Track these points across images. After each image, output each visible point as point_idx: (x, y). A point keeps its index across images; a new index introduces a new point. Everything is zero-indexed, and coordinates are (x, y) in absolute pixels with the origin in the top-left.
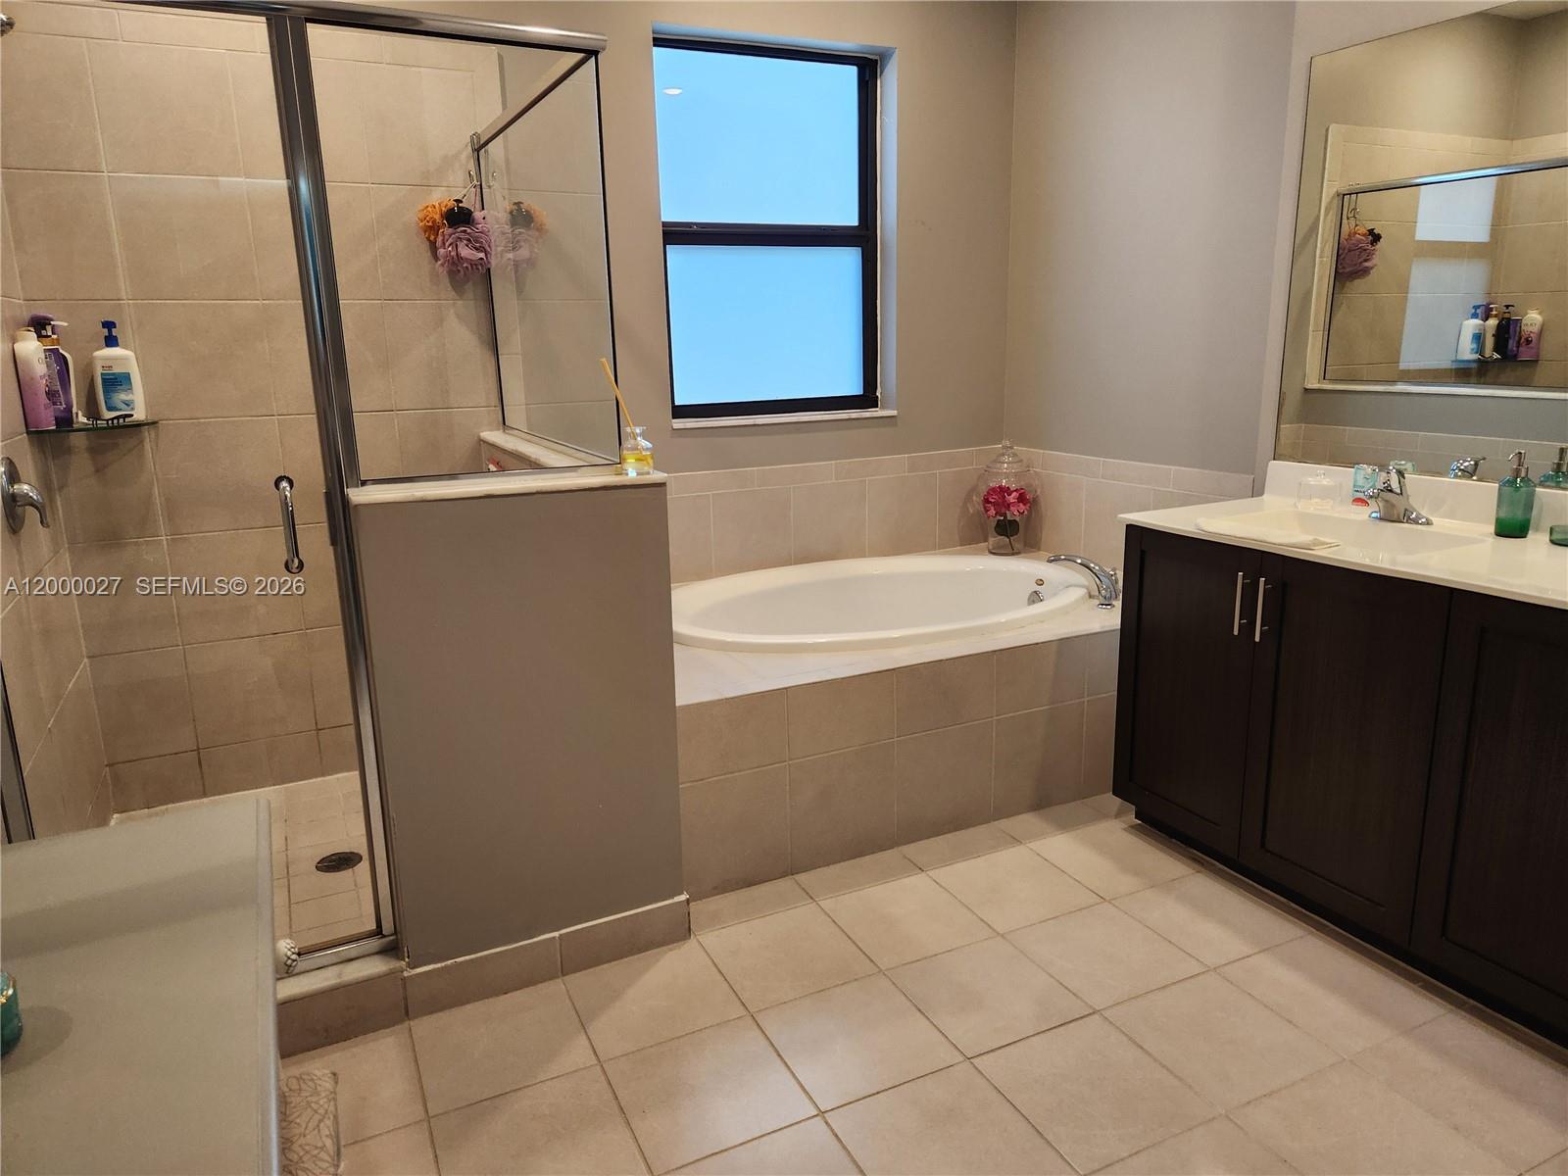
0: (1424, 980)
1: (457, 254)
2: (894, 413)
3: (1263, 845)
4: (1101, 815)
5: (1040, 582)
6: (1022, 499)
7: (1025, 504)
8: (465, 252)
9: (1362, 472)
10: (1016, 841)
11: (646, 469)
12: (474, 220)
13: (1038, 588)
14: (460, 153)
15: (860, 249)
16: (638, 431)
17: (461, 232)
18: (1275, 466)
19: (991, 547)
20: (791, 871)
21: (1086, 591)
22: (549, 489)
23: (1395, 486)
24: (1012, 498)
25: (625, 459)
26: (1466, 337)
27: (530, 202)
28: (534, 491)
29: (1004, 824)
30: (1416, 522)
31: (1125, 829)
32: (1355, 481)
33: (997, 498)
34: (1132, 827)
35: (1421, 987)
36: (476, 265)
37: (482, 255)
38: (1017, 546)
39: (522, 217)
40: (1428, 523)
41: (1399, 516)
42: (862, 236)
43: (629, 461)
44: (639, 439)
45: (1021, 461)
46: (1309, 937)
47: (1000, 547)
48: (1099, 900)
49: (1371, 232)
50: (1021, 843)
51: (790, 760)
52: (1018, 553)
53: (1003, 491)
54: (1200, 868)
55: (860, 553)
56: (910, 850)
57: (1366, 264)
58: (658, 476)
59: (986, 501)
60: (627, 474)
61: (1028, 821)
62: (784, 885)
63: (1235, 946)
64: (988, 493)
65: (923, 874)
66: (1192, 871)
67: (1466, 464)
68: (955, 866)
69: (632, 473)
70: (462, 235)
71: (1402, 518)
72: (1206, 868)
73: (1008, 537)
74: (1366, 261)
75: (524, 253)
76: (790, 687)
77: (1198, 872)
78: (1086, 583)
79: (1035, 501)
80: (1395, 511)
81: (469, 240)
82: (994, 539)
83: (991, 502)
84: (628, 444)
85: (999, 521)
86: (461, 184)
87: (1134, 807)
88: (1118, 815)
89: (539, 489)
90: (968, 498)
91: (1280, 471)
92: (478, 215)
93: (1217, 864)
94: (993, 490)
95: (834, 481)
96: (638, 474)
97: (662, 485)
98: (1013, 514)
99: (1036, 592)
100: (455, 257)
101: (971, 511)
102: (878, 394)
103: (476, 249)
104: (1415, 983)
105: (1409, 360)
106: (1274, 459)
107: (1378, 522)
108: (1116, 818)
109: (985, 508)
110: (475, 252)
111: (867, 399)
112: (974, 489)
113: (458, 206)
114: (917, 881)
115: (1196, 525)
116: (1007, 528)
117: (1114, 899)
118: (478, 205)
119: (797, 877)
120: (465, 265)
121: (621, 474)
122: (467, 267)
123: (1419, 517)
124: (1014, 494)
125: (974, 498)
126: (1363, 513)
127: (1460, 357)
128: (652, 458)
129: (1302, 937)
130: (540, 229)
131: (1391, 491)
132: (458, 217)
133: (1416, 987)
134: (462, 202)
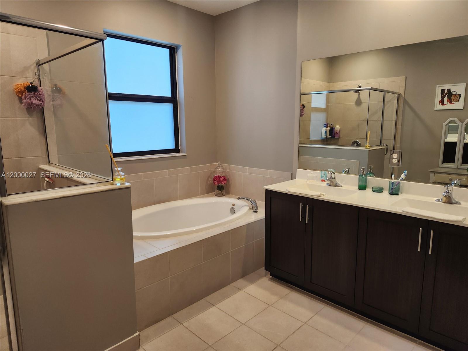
0: (357, 315)
1: (31, 102)
2: (186, 154)
3: (311, 282)
4: (260, 277)
5: (234, 205)
6: (225, 179)
7: (225, 181)
8: (35, 101)
9: (323, 173)
10: (239, 289)
11: (123, 182)
12: (38, 90)
13: (233, 207)
14: (31, 65)
15: (172, 104)
16: (119, 169)
17: (33, 94)
18: (299, 171)
19: (216, 194)
20: (171, 314)
21: (249, 207)
22: (88, 193)
23: (333, 177)
24: (222, 179)
25: (115, 179)
26: (323, 132)
27: (59, 84)
28: (82, 193)
29: (234, 284)
30: (338, 186)
31: (268, 280)
32: (321, 175)
33: (217, 179)
34: (270, 279)
35: (357, 317)
36: (39, 106)
37: (41, 102)
38: (224, 193)
39: (57, 90)
40: (341, 186)
41: (334, 185)
42: (173, 100)
43: (117, 180)
44: (120, 172)
45: (224, 168)
46: (326, 307)
47: (219, 194)
48: (268, 306)
49: (303, 105)
50: (241, 290)
51: (170, 276)
52: (224, 196)
53: (219, 177)
54: (292, 290)
55: (177, 199)
56: (208, 298)
57: (302, 113)
58: (127, 184)
59: (214, 180)
60: (116, 184)
61: (240, 282)
62: (169, 320)
63: (309, 314)
64: (215, 178)
65: (214, 307)
66: (290, 291)
67: (346, 170)
68: (224, 301)
69: (118, 184)
70: (33, 95)
71: (335, 184)
72: (294, 290)
73: (221, 191)
74: (302, 112)
75: (58, 102)
76: (170, 251)
77: (292, 291)
78: (248, 205)
79: (228, 179)
80: (333, 183)
81: (36, 97)
82: (217, 191)
83: (216, 181)
84: (116, 174)
85: (218, 186)
86: (32, 77)
87: (270, 272)
88: (265, 276)
89: (84, 193)
90: (208, 180)
91: (300, 172)
92: (39, 88)
93: (296, 287)
94: (216, 177)
95: (168, 176)
96: (121, 184)
97: (129, 188)
98: (223, 184)
99: (232, 208)
100: (30, 103)
101: (209, 183)
102: (180, 148)
103: (39, 100)
104: (355, 317)
105: (312, 137)
106: (298, 169)
107: (329, 186)
108: (265, 277)
109: (214, 182)
110: (38, 101)
111: (176, 150)
112: (209, 177)
113: (31, 85)
114: (213, 309)
115: (286, 190)
116: (220, 188)
117: (272, 304)
118: (39, 85)
119: (173, 316)
120: (34, 106)
121: (113, 184)
122: (35, 107)
123: (339, 185)
124: (222, 178)
125: (210, 179)
126: (325, 184)
127: (322, 137)
128: (125, 179)
129: (324, 307)
130: (64, 94)
131: (332, 178)
132: (32, 89)
133: (355, 318)
134: (33, 83)
